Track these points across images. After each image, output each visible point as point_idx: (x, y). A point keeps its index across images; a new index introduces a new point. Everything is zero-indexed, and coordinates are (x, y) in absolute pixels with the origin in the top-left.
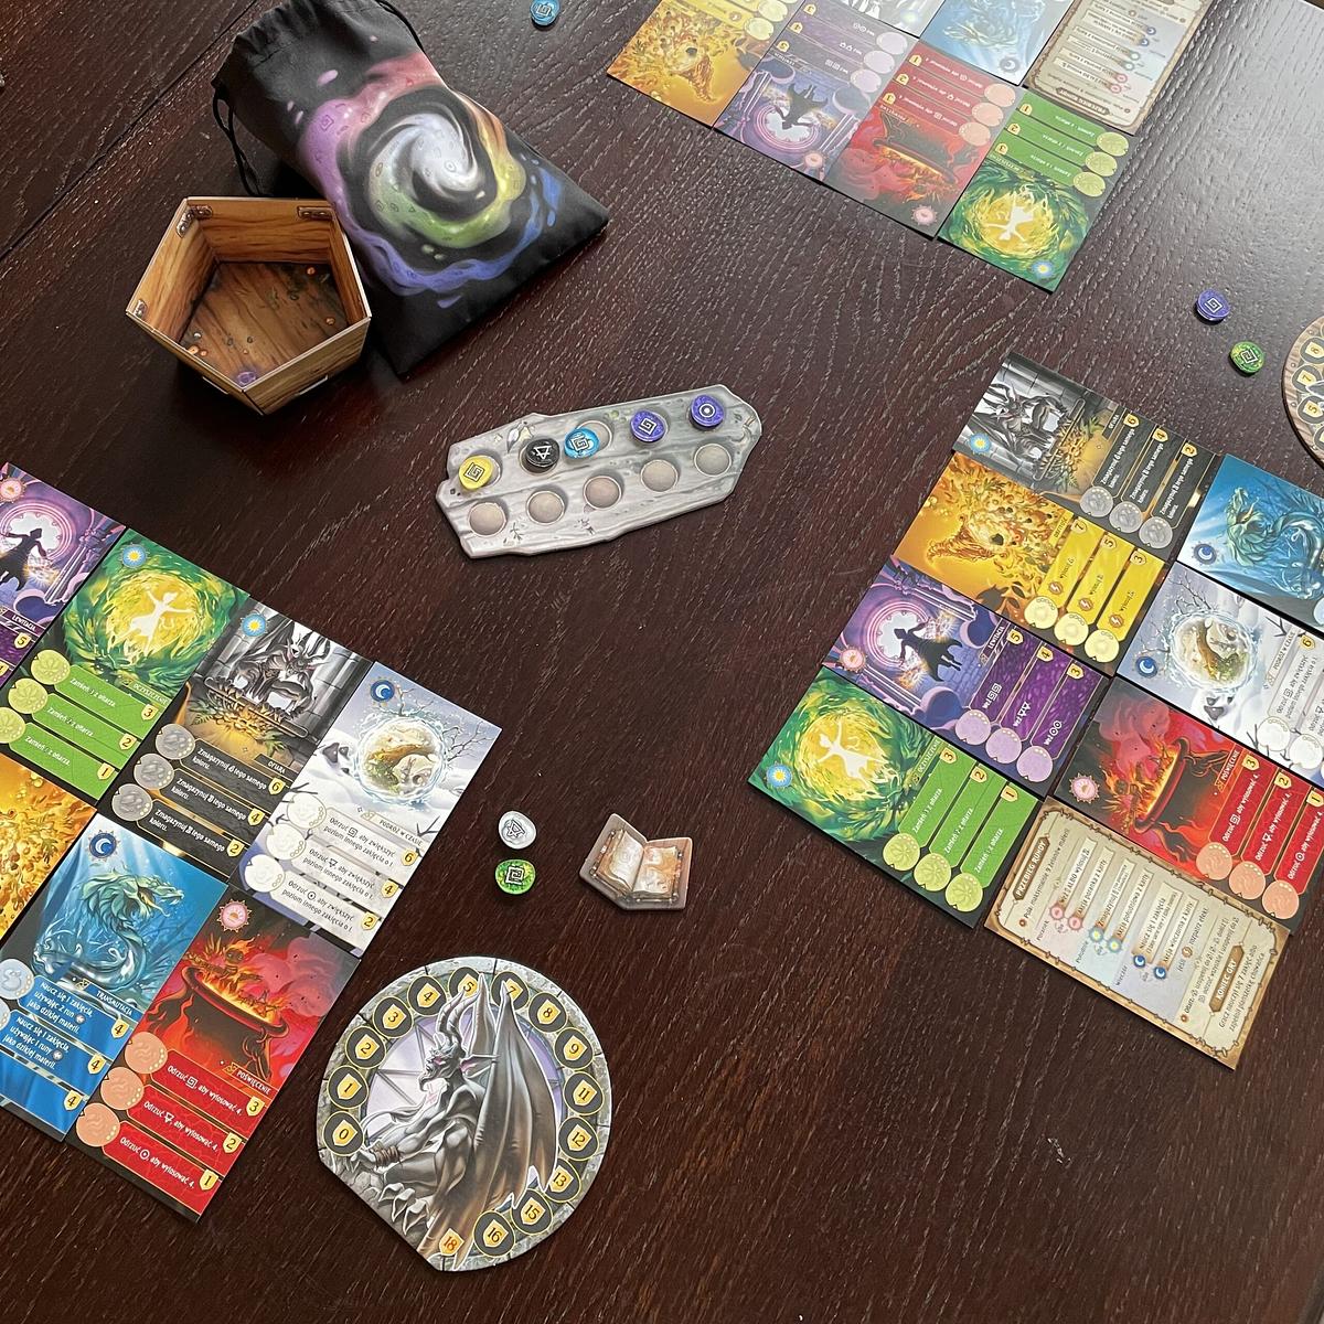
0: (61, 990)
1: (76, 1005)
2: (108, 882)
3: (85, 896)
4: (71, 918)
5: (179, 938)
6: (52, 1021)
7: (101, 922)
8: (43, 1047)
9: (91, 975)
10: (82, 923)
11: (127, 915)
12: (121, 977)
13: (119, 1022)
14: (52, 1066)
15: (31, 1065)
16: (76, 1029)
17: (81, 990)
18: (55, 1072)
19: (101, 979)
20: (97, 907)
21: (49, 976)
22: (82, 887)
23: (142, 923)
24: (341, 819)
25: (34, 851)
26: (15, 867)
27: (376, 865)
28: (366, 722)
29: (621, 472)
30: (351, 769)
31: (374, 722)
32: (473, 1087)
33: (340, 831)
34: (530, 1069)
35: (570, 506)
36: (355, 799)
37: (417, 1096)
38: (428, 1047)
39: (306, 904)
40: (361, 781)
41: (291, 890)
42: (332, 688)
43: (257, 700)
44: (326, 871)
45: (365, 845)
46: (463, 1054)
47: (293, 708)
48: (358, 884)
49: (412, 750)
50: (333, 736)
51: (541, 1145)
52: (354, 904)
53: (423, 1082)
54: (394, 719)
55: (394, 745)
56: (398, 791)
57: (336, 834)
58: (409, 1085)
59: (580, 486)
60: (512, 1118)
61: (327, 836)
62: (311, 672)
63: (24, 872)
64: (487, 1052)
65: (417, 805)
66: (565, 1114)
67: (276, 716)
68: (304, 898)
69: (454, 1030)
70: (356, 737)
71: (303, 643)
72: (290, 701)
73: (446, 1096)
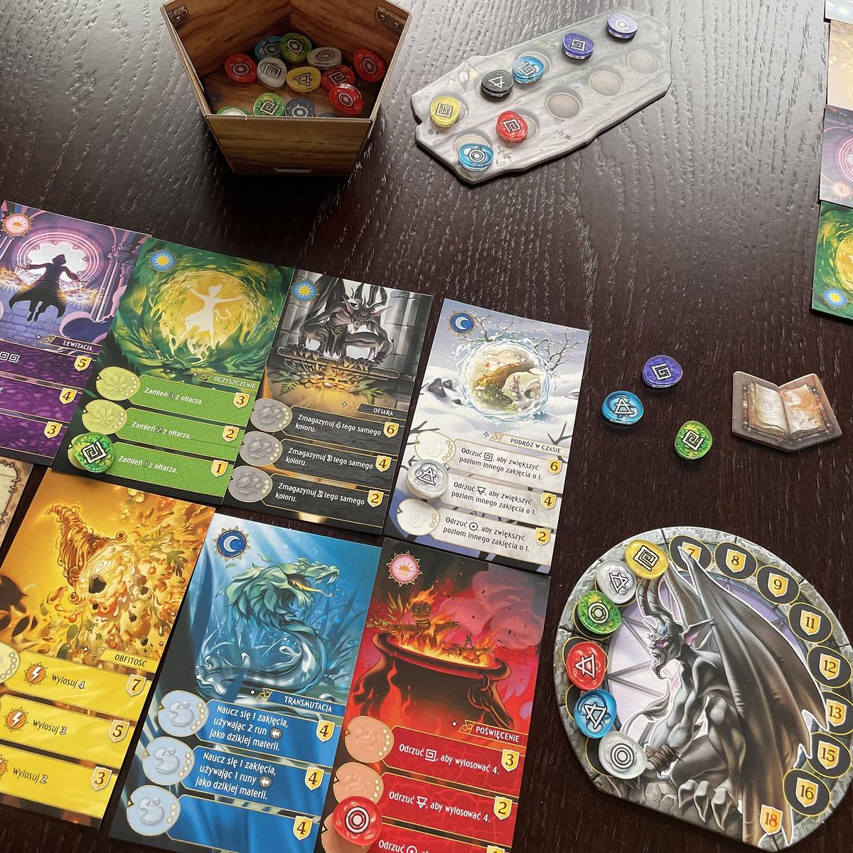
0: (241, 708)
1: (266, 719)
2: (251, 579)
3: (232, 600)
4: (225, 628)
5: (351, 614)
6: (244, 745)
7: (259, 622)
8: (245, 778)
9: (270, 682)
10: (239, 630)
11: (285, 607)
12: (304, 674)
13: (322, 724)
14: (263, 795)
15: (238, 803)
16: (276, 746)
17: (264, 702)
18: (270, 801)
19: (282, 683)
20: (249, 610)
21: (223, 697)
22: (226, 591)
23: (304, 613)
24: (473, 448)
25: (160, 569)
26: (144, 591)
27: (524, 481)
28: (458, 354)
29: (572, 86)
30: (462, 400)
31: (466, 352)
32: (707, 656)
33: (476, 459)
34: (750, 619)
35: (541, 122)
36: (477, 426)
37: (660, 686)
38: (644, 635)
39: (470, 535)
40: (477, 409)
41: (449, 526)
42: (405, 328)
43: (336, 357)
44: (478, 500)
45: (506, 466)
46: (680, 628)
47: (374, 355)
48: (515, 504)
49: (512, 369)
50: (431, 374)
51: (800, 687)
52: (520, 524)
53: (657, 670)
54: (483, 346)
55: (493, 368)
56: (515, 409)
57: (473, 462)
58: (646, 678)
59: (542, 105)
60: (759, 672)
61: (465, 467)
62: (378, 319)
63: (157, 593)
64: (701, 616)
65: (540, 416)
66: (805, 649)
67: (361, 366)
68: (468, 531)
69: (659, 608)
70: (454, 369)
71: (358, 294)
72: (369, 349)
73: (687, 675)
